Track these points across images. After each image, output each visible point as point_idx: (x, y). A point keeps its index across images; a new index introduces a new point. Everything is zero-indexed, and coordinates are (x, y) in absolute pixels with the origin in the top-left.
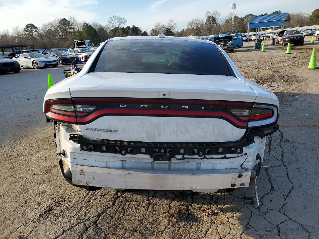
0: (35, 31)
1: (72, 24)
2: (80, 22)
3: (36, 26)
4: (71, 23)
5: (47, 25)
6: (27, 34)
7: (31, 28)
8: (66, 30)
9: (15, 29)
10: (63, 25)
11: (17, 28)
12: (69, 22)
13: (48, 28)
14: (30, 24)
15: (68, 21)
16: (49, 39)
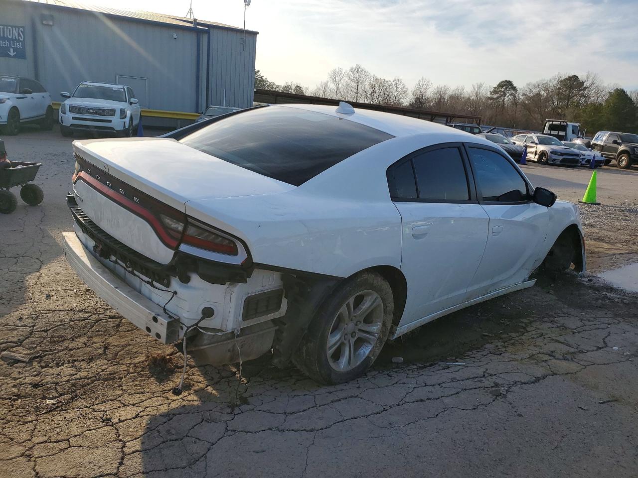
0: (511, 94)
1: (586, 88)
2: (605, 85)
3: (515, 86)
4: (585, 85)
5: (534, 86)
6: (496, 99)
7: (506, 88)
8: (569, 97)
9: (476, 86)
10: (566, 87)
11: (480, 87)
12: (583, 83)
13: (535, 91)
14: (506, 81)
15: (581, 81)
16: (528, 112)
